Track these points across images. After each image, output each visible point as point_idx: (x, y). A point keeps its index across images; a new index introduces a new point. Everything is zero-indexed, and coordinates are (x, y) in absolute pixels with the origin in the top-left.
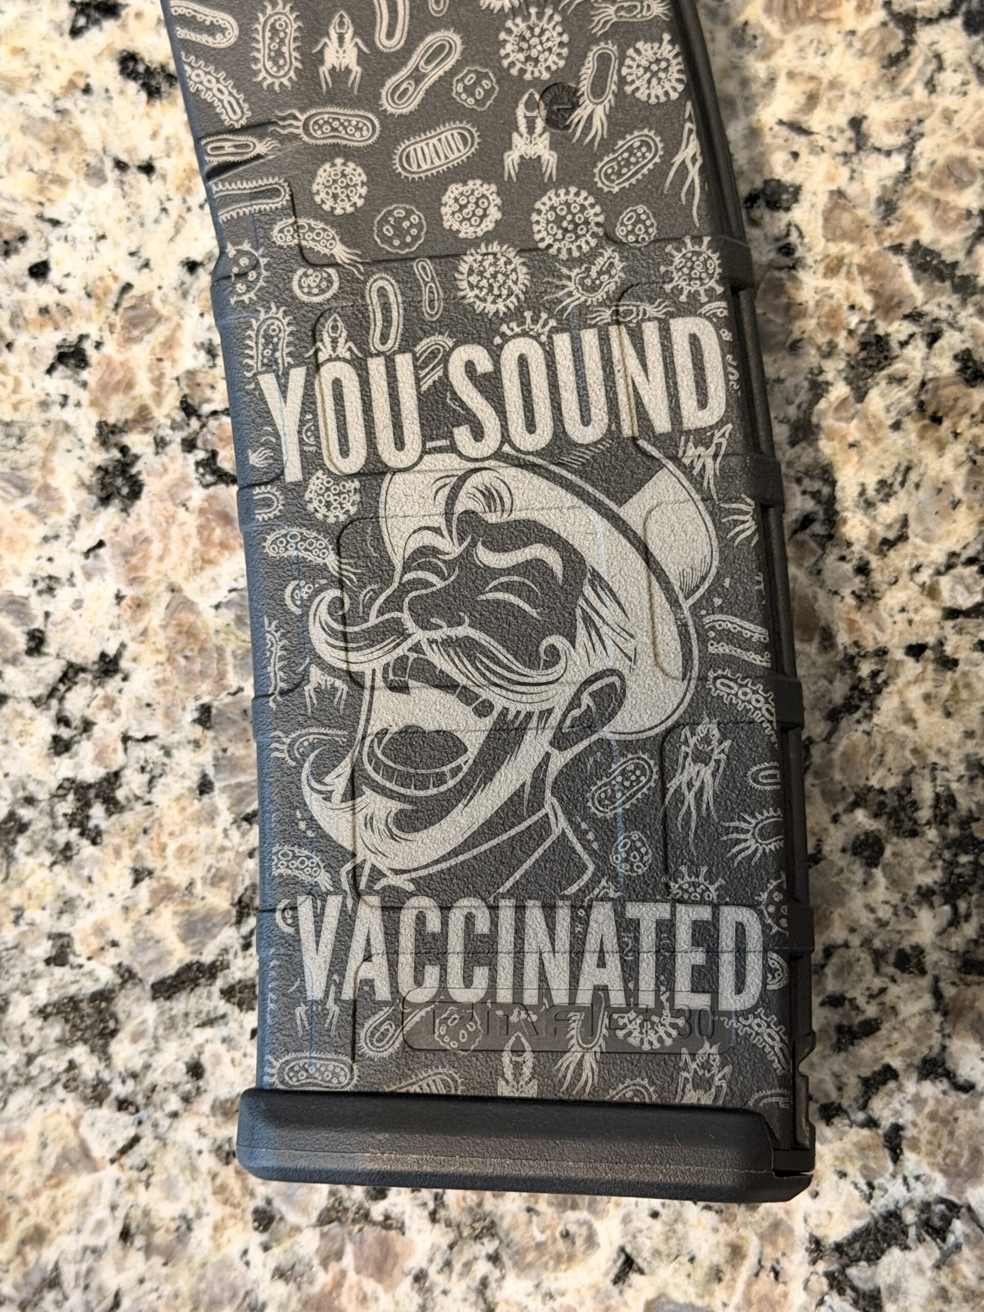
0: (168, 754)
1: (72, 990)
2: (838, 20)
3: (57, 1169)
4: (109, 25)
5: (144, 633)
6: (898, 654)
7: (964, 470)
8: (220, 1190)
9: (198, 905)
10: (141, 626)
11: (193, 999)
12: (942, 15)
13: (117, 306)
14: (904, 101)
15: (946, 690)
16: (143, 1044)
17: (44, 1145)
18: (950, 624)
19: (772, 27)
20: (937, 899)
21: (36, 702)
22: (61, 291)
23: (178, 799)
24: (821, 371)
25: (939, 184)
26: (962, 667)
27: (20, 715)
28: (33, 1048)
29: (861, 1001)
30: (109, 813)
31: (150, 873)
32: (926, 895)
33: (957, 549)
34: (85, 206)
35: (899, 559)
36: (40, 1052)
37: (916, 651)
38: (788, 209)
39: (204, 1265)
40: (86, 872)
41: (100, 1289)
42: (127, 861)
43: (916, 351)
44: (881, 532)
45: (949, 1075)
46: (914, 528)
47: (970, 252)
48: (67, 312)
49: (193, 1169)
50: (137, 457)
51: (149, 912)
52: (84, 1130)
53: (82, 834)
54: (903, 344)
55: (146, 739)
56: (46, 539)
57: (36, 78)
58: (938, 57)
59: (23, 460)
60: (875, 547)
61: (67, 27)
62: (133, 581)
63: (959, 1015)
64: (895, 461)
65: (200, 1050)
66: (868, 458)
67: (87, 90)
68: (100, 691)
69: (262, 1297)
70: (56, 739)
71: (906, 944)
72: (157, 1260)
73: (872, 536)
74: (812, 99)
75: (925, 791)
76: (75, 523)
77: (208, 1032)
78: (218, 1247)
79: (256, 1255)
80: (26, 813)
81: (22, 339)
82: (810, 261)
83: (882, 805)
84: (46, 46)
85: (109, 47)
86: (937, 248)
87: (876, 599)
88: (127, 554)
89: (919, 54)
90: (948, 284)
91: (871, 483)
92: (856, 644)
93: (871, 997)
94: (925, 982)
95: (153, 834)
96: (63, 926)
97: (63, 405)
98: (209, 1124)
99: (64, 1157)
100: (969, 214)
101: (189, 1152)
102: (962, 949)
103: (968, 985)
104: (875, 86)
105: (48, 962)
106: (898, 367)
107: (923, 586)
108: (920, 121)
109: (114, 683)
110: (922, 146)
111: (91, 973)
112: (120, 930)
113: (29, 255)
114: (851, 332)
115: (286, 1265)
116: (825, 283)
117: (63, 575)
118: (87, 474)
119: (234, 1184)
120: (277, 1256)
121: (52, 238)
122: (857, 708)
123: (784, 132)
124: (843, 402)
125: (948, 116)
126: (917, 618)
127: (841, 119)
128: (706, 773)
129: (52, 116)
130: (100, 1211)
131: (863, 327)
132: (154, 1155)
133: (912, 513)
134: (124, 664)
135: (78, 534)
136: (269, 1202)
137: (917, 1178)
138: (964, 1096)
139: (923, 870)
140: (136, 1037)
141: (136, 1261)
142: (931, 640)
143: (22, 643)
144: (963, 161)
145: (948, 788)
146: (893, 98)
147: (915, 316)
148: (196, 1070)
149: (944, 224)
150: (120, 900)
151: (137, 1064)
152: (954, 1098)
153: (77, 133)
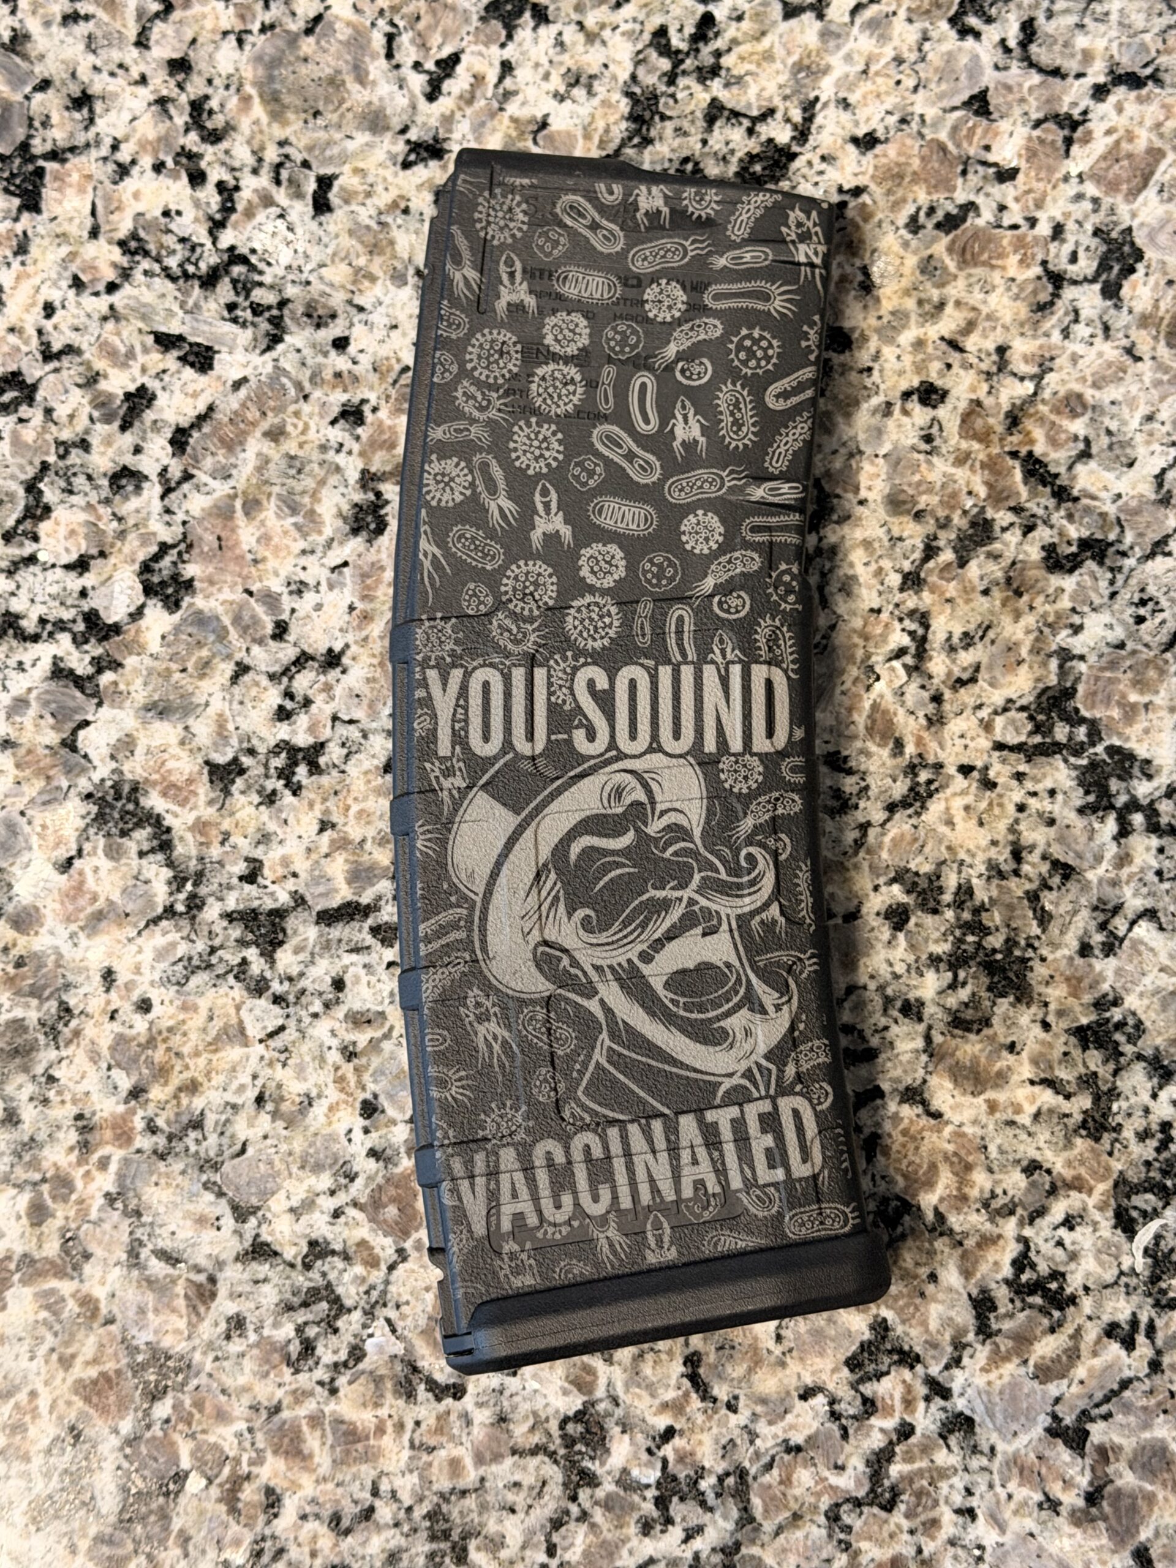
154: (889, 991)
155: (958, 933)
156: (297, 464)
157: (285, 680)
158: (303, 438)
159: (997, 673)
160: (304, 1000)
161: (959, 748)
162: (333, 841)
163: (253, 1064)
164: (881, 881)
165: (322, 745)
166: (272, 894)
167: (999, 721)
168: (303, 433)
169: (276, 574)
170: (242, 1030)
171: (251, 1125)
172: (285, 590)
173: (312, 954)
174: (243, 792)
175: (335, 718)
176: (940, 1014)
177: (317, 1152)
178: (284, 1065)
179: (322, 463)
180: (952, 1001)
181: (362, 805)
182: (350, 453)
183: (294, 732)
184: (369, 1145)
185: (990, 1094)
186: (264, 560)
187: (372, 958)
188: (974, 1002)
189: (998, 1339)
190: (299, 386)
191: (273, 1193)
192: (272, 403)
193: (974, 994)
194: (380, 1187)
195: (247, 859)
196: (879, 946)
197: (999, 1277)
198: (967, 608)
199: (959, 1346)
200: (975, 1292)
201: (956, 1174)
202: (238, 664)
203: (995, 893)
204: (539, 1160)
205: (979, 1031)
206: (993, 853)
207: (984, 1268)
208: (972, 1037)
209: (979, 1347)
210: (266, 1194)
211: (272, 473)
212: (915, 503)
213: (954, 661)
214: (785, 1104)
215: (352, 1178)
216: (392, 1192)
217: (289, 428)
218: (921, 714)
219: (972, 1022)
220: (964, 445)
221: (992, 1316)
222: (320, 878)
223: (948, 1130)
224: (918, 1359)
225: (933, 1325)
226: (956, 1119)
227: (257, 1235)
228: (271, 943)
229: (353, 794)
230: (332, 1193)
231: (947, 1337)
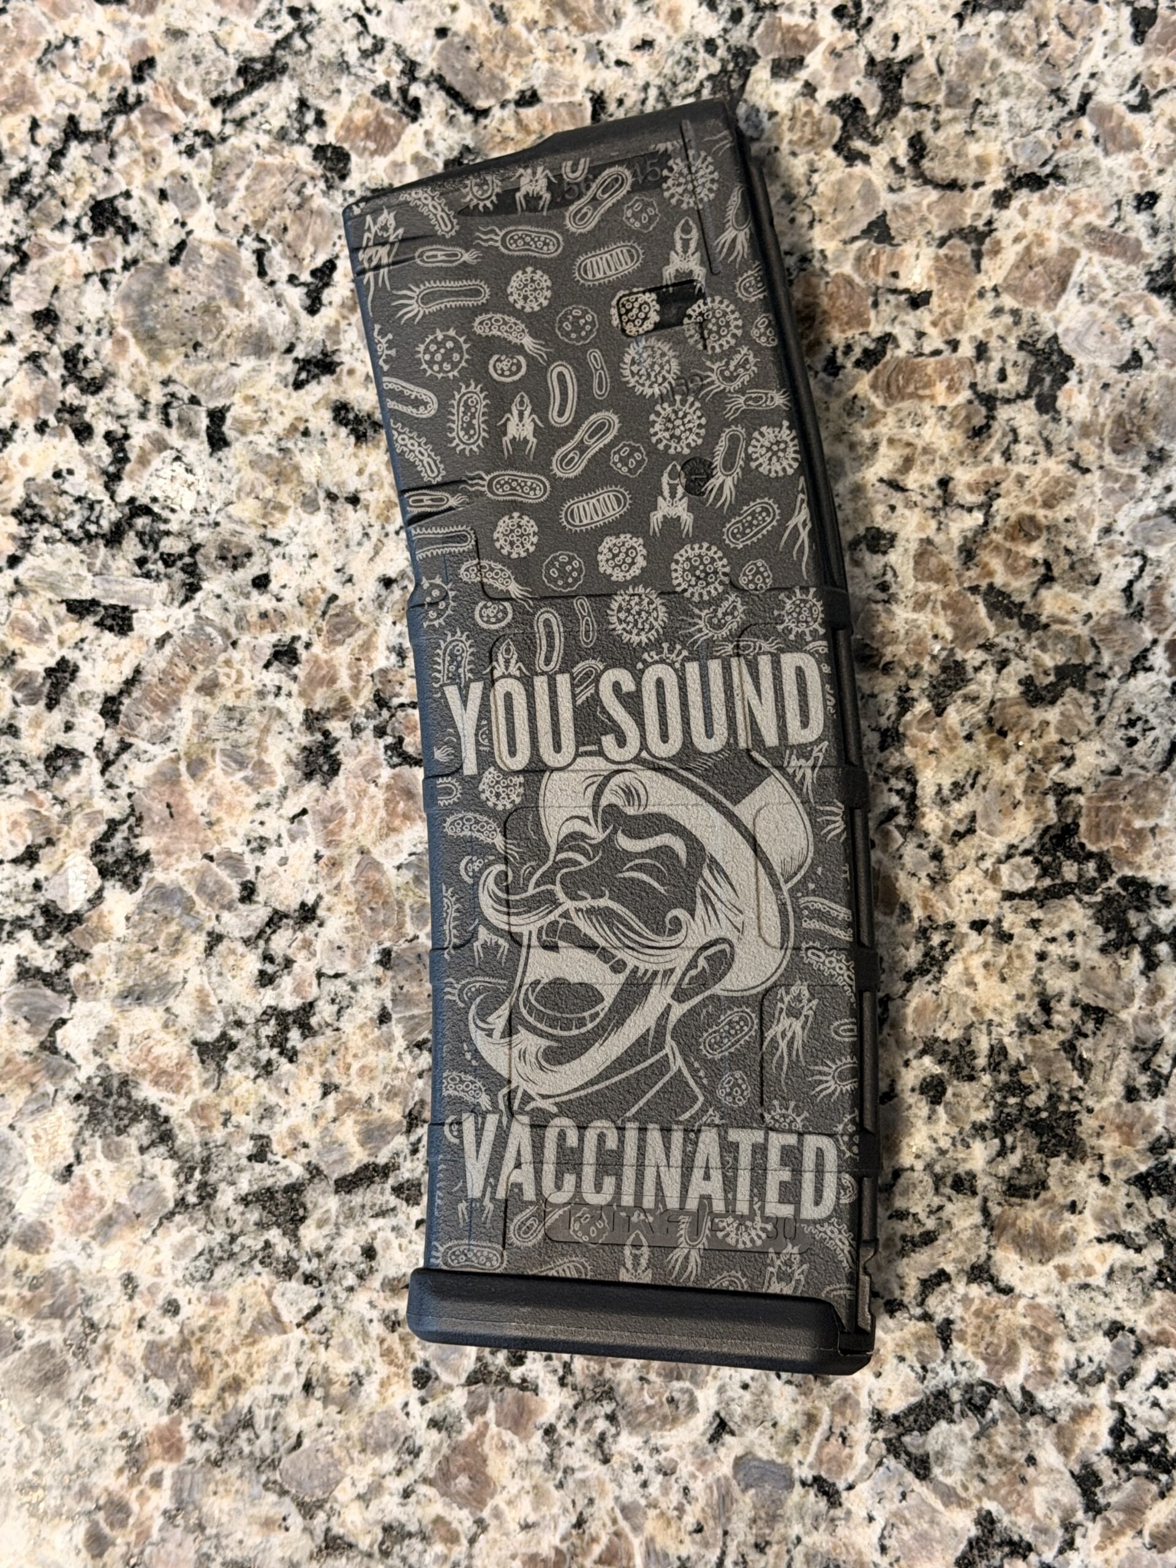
0: (354, 989)
1: (269, 1182)
2: (932, 397)
3: (253, 1329)
4: (326, 379)
5: (338, 887)
6: (964, 928)
7: (1024, 776)
8: (387, 1353)
9: (376, 1115)
10: (335, 881)
11: (369, 1194)
12: (1019, 396)
13: (324, 613)
14: (984, 467)
15: (1002, 960)
16: (326, 1230)
17: (243, 1310)
18: (1007, 904)
19: (877, 402)
20: (988, 1134)
21: (247, 942)
22: (279, 600)
23: (361, 1027)
24: (908, 689)
25: (1011, 537)
26: (1015, 940)
27: (233, 952)
28: (236, 1229)
29: (922, 1216)
30: (304, 1037)
31: (337, 1088)
32: (979, 1129)
33: (1016, 842)
34: (301, 529)
35: (967, 848)
36: (242, 1233)
37: (978, 926)
38: (885, 553)
39: (371, 1414)
40: (283, 1085)
41: (286, 1430)
42: (318, 1077)
43: (987, 676)
44: (953, 826)
45: (992, 1279)
46: (980, 824)
47: (1034, 595)
48: (283, 617)
49: (365, 1334)
50: (337, 740)
51: (335, 1120)
52: (276, 1299)
53: (281, 1053)
54: (977, 669)
55: (337, 976)
56: (259, 806)
57: (264, 422)
58: (1014, 431)
59: (242, 740)
60: (948, 837)
61: (291, 379)
62: (329, 844)
63: (1004, 1229)
64: (967, 767)
65: (374, 1237)
66: (945, 762)
67: (306, 433)
68: (299, 935)
69: (418, 1443)
70: (262, 973)
71: (961, 1170)
72: (333, 1409)
73: (945, 828)
74: (907, 463)
75: (982, 1043)
76: (284, 794)
77: (381, 1222)
78: (384, 1400)
79: (415, 1407)
80: (235, 1034)
81: (245, 639)
82: (902, 596)
83: (946, 1053)
84: (273, 395)
85: (325, 397)
86: (1008, 590)
87: (947, 881)
88: (326, 821)
89: (998, 428)
90: (1016, 620)
91: (947, 782)
92: (929, 918)
93: (931, 1212)
94: (976, 1201)
95: (339, 1056)
96: (264, 1129)
97: (277, 695)
98: (380, 1298)
99: (259, 1320)
100: (1035, 562)
101: (362, 1320)
102: (1007, 1175)
103: (1011, 1205)
104: (961, 453)
105: (250, 1158)
106: (972, 688)
107: (986, 872)
108: (997, 484)
109: (311, 928)
110: (999, 504)
111: (285, 1169)
112: (310, 1134)
113: (254, 568)
114: (934, 657)
115: (439, 1418)
116: (915, 616)
117: (273, 837)
118: (294, 753)
119: (399, 1348)
120: (433, 1408)
121: (272, 555)
122: (928, 971)
123: (884, 488)
124: (926, 715)
125: (1021, 480)
126: (980, 898)
127: (932, 480)
128: (797, 1025)
129: (277, 454)
130: (288, 1367)
131: (944, 654)
132: (333, 1321)
133: (980, 811)
134: (320, 912)
135: (286, 803)
136: (427, 1364)
137: (963, 1364)
138: (1004, 1298)
139: (978, 1109)
140: (320, 1225)
141: (316, 1407)
142: (991, 917)
143: (236, 892)
144: (1032, 519)
145: (1000, 1041)
146: (976, 464)
147: (987, 647)
148: (369, 1253)
149: (1013, 570)
150: (311, 1108)
151: (321, 1246)
152: (997, 1299)
153: (297, 468)
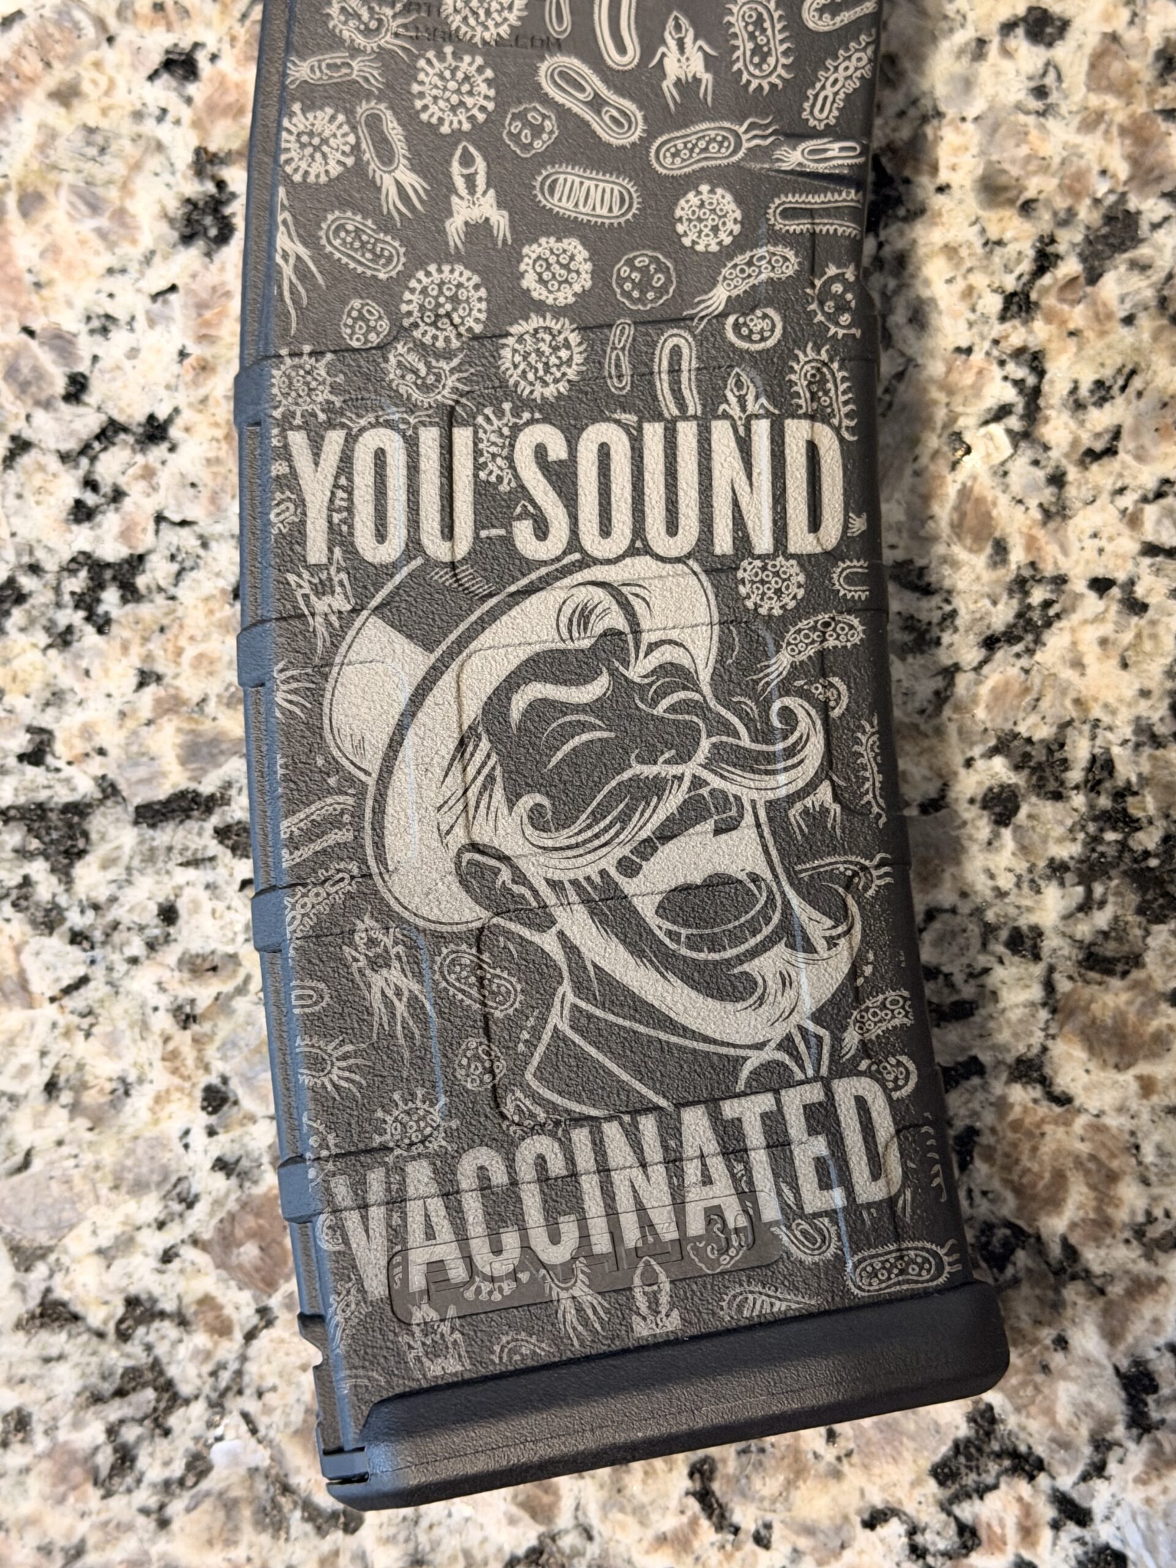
154: (990, 916)
155: (1092, 828)
156: (99, 139)
157: (84, 462)
158: (106, 101)
159: (1147, 440)
160: (117, 938)
161: (1090, 553)
162: (158, 702)
163: (41, 1034)
164: (977, 751)
165: (141, 558)
166: (68, 781)
167: (1151, 511)
168: (108, 93)
169: (69, 304)
170: (23, 984)
171: (38, 1125)
172: (82, 328)
173: (129, 869)
174: (22, 630)
175: (160, 518)
176: (1067, 950)
177: (138, 1164)
178: (88, 1035)
179: (136, 138)
180: (1084, 929)
181: (201, 648)
182: (178, 122)
183: (98, 539)
184: (215, 1154)
185: (1143, 1068)
186: (50, 283)
187: (218, 874)
188: (1116, 931)
189: (1160, 1435)
190: (100, 23)
191: (72, 1227)
192: (60, 49)
193: (1116, 919)
194: (232, 1217)
195: (30, 729)
196: (974, 849)
197: (1161, 1341)
198: (1100, 344)
199: (1102, 1445)
200: (1124, 1364)
201: (1093, 1187)
202: (14, 438)
203: (1146, 768)
204: (467, 1177)
205: (1125, 974)
206: (1143, 708)
207: (1137, 1328)
208: (1115, 983)
209: (1131, 1446)
210: (61, 1229)
211: (61, 153)
212: (1022, 189)
213: (1082, 423)
214: (846, 1090)
215: (190, 1203)
216: (250, 1222)
217: (86, 87)
218: (1033, 503)
219: (1113, 961)
220: (1095, 101)
221: (1150, 1399)
222: (140, 756)
223: (1080, 1122)
224: (1040, 1465)
225: (1063, 1413)
226: (1093, 1105)
227: (48, 1290)
228: (67, 853)
229: (189, 631)
230: (161, 1225)
231: (1084, 1432)
